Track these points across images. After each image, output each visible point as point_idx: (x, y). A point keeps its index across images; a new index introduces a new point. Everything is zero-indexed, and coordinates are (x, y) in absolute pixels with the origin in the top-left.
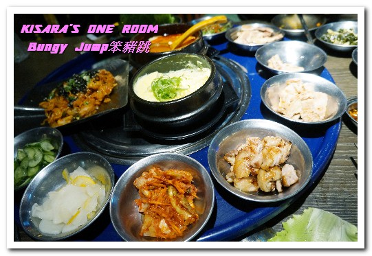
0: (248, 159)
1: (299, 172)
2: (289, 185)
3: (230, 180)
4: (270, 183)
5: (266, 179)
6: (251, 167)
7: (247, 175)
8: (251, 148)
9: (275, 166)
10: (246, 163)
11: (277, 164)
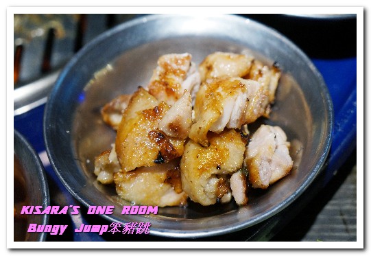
0: (155, 113)
1: (299, 146)
2: (266, 184)
3: (104, 177)
4: (214, 181)
5: (203, 170)
6: (161, 135)
7: (150, 159)
8: (166, 84)
9: (227, 130)
10: (147, 126)
11: (234, 125)
